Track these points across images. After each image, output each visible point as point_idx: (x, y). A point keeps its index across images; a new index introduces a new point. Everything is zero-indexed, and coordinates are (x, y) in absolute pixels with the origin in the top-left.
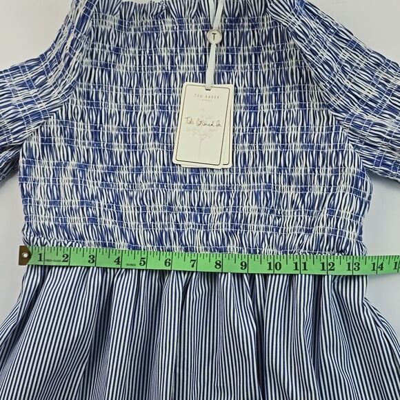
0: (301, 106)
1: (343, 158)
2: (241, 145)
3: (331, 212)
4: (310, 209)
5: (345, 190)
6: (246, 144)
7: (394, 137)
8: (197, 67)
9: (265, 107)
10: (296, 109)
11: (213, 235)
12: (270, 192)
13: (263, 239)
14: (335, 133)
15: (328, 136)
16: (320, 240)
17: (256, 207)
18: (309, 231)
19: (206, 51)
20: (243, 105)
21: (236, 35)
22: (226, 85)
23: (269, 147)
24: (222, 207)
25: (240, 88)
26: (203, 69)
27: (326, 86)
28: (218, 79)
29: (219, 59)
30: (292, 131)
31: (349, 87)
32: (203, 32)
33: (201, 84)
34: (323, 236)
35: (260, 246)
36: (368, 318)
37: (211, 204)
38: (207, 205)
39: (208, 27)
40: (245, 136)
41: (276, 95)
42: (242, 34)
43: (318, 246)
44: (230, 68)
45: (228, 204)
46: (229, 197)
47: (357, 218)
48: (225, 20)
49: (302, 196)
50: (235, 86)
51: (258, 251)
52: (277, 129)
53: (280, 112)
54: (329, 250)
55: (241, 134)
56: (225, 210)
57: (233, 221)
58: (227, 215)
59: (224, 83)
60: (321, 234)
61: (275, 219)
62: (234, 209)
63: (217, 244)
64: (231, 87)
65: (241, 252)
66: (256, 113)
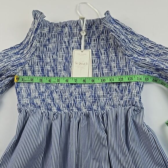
0: (116, 55)
1: (132, 73)
2: (95, 70)
3: (129, 92)
4: (122, 91)
5: (133, 84)
6: (97, 70)
7: (150, 63)
8: (78, 44)
9: (103, 57)
10: (114, 57)
11: (87, 103)
12: (107, 86)
13: (106, 103)
14: (129, 64)
15: (126, 65)
16: (126, 102)
17: (102, 92)
18: (122, 99)
19: (81, 38)
20: (95, 56)
21: (91, 32)
22: (89, 50)
23: (105, 71)
24: (90, 93)
25: (94, 51)
26: (80, 45)
27: (124, 48)
28: (85, 48)
29: (85, 41)
30: (113, 64)
31: (132, 47)
32: (79, 32)
33: (80, 50)
34: (127, 100)
35: (105, 106)
36: (145, 129)
37: (86, 92)
38: (84, 93)
39: (81, 30)
40: (96, 67)
41: (106, 52)
42: (93, 32)
43: (125, 104)
44: (89, 44)
45: (92, 92)
46: (92, 89)
47: (138, 93)
48: (86, 27)
49: (119, 87)
50: (92, 50)
51: (104, 108)
52: (108, 64)
53: (108, 58)
54: (129, 105)
55: (95, 67)
56: (91, 94)
57: (94, 98)
58: (92, 95)
59: (88, 49)
60: (126, 100)
61: (109, 96)
62: (94, 93)
63: (89, 106)
64: (90, 50)
65: (98, 108)
66: (100, 59)
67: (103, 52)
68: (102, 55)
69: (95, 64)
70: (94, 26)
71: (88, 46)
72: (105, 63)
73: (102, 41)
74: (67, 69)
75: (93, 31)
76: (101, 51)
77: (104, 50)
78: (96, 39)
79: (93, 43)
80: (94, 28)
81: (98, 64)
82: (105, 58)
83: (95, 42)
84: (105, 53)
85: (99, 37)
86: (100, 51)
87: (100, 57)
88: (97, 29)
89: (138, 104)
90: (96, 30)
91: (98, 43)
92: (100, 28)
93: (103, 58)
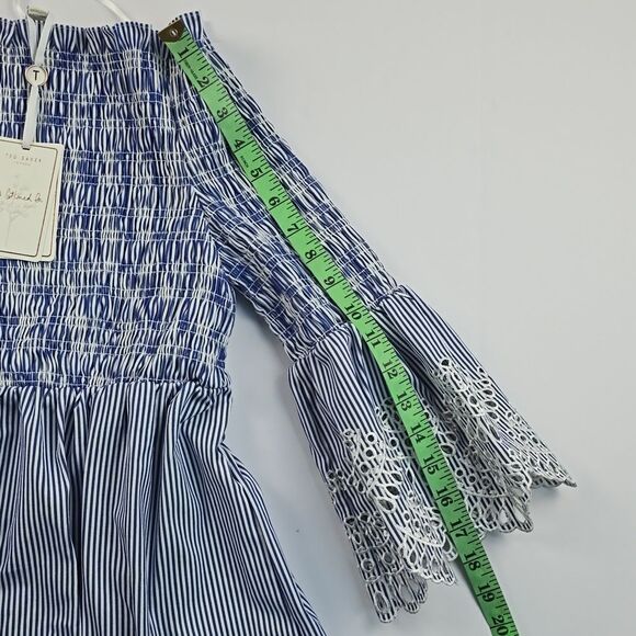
0: (156, 181)
1: (203, 252)
2: (70, 230)
3: (183, 325)
4: (155, 319)
5: (203, 297)
6: (78, 230)
8: (12, 115)
9: (107, 180)
10: (150, 185)
11: (18, 356)
12: (107, 298)
13: (93, 366)
14: (195, 219)
16: (165, 364)
17: (85, 317)
18: (152, 351)
19: (25, 94)
20: (77, 174)
21: (70, 76)
22: (54, 145)
23: (110, 236)
24: (35, 317)
25: (74, 150)
26: (21, 119)
28: (42, 135)
29: (45, 107)
30: (143, 214)
32: (23, 68)
33: (16, 140)
34: (171, 358)
35: (88, 374)
37: (20, 312)
38: (14, 314)
39: (28, 61)
40: (77, 217)
41: (124, 164)
42: (79, 77)
43: (162, 372)
44: (60, 121)
45: (45, 314)
46: (48, 303)
47: (217, 336)
48: (55, 54)
49: (146, 303)
50: (67, 147)
51: (83, 380)
52: (122, 210)
53: (127, 189)
54: (179, 378)
55: (72, 214)
56: (39, 320)
57: (49, 337)
58: (42, 327)
59: (51, 141)
60: (167, 355)
62: (53, 320)
63: (23, 368)
64: (61, 147)
65: (58, 380)
66: (95, 187)
68: (103, 172)
69: (71, 204)
70: (86, 56)
71: (53, 129)
72: (115, 204)
73: (113, 120)
75: (81, 74)
76: (101, 157)
78: (90, 109)
79: (74, 121)
80: (86, 63)
81: (85, 204)
82: (116, 184)
83: (85, 118)
84: (116, 166)
85: (101, 100)
86: (98, 157)
87: (95, 180)
88: (95, 68)
89: (212, 375)
90: (92, 71)
91: (94, 124)
93: (109, 185)
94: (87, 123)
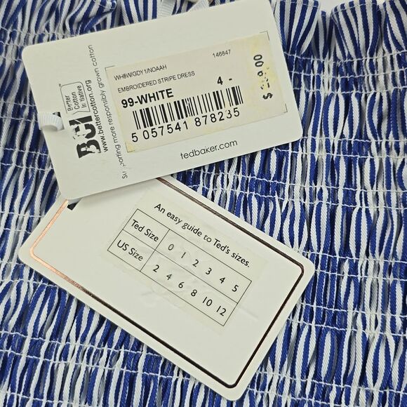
67: (373, 278)
68: (358, 302)
69: (286, 374)
70: (329, 63)
71: (255, 202)
72: (387, 382)
73: (382, 191)
74: (30, 365)
75: (316, 98)
76: (354, 268)
77: (388, 269)
78: (333, 166)
79: (297, 190)
80: (327, 77)
81: (317, 376)
82: (388, 334)
83: (322, 184)
84: (389, 291)
85: (357, 149)
86: (346, 267)
87: (338, 320)
88: (347, 86)
90: (339, 92)
91: (340, 195)
92: (375, 81)
93: (373, 333)
94: (325, 194)
